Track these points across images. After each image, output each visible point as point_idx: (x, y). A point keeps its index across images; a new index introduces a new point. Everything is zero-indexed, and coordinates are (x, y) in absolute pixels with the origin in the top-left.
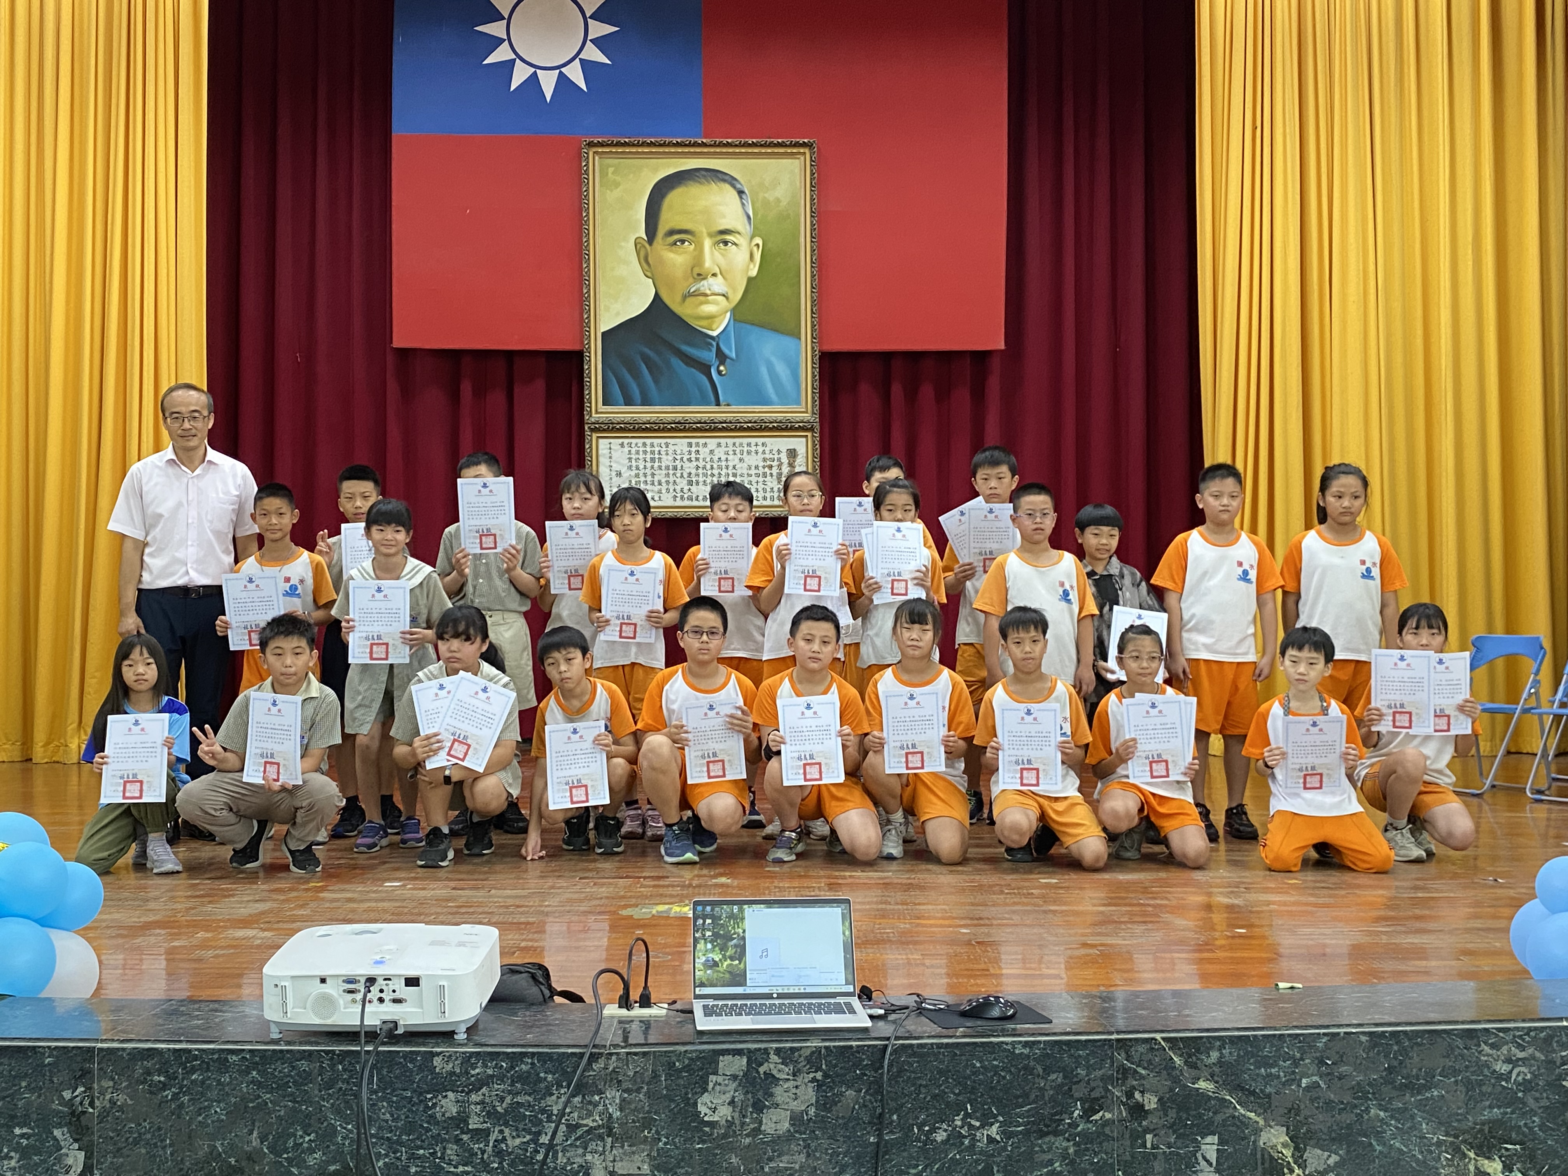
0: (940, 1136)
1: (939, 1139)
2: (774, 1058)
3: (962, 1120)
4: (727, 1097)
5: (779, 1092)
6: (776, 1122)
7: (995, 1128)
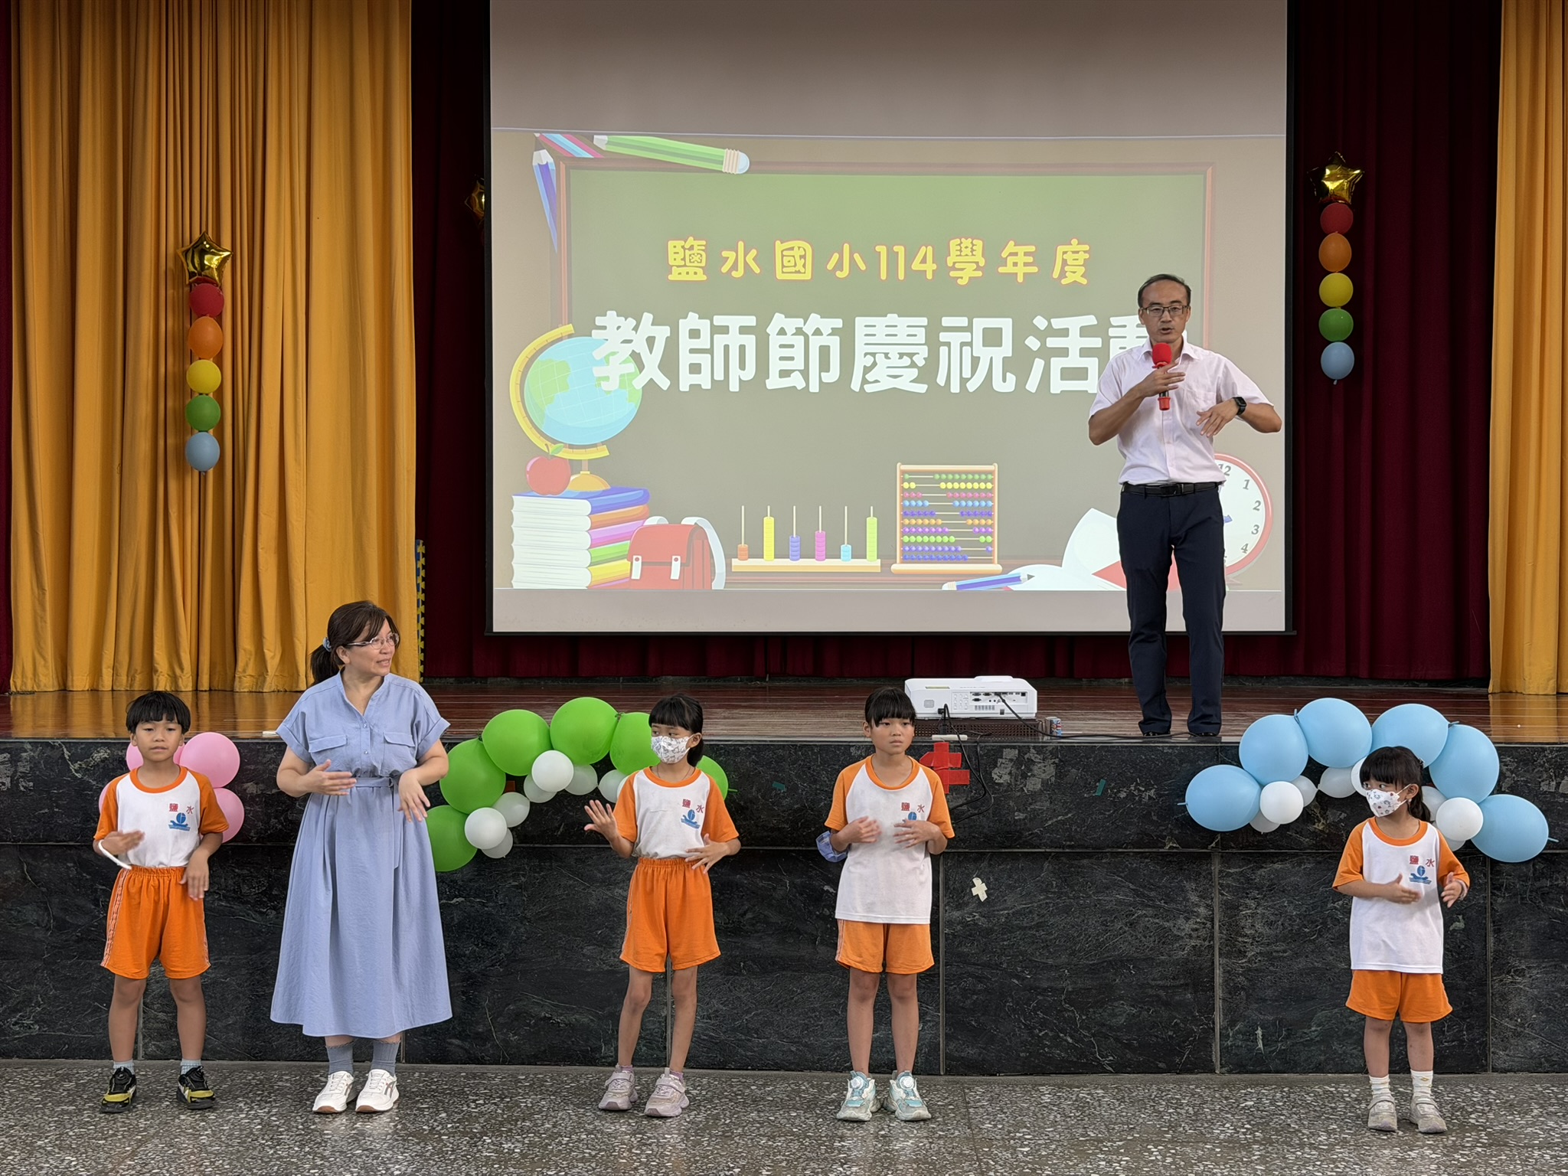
0: (1123, 795)
1: (1122, 796)
2: (1032, 750)
3: (1135, 786)
4: (1008, 770)
5: (1035, 769)
6: (1033, 785)
7: (1153, 791)
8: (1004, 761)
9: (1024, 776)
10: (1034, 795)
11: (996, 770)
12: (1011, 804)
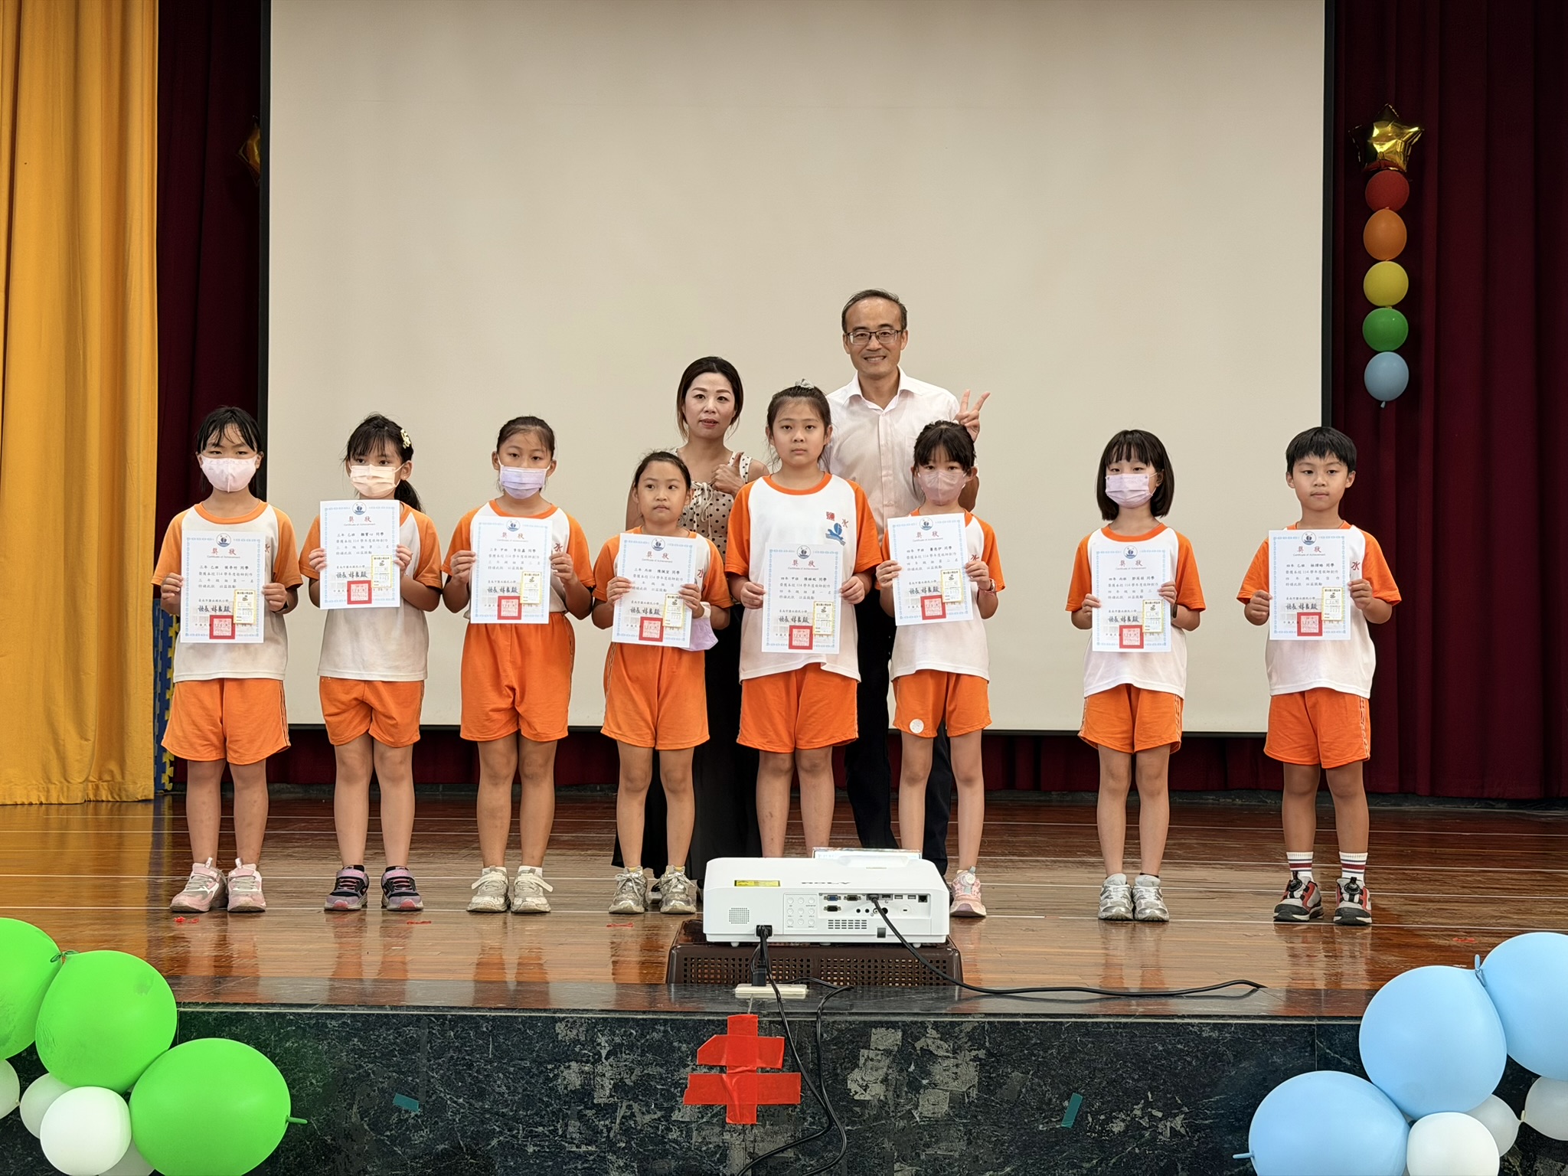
0: (1118, 1127)
1: (1116, 1130)
2: (932, 1032)
3: (1142, 1109)
4: (881, 1074)
5: (938, 1071)
6: (933, 1104)
7: (1179, 1120)
8: (872, 1054)
9: (915, 1087)
10: (934, 1127)
11: (856, 1074)
12: (888, 1145)
